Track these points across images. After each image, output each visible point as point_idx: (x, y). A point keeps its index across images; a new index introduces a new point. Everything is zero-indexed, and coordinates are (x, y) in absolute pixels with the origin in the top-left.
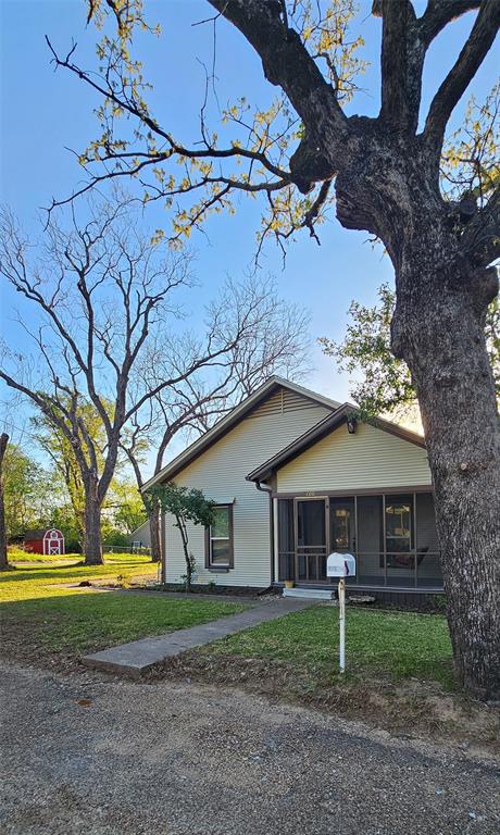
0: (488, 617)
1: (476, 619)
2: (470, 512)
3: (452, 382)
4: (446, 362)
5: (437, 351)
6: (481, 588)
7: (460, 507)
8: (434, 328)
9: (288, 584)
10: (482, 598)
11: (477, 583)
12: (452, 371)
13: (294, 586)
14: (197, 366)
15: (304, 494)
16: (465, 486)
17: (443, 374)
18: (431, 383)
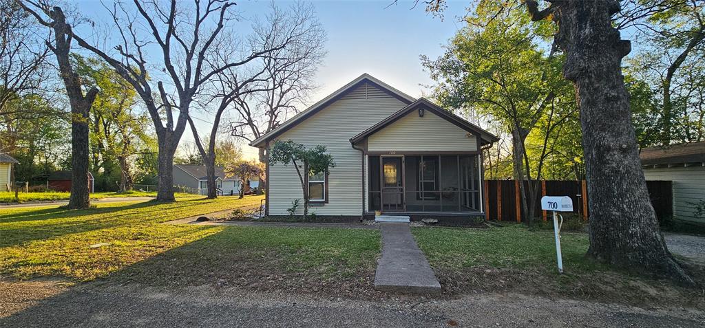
0: (643, 232)
1: (636, 233)
2: (628, 172)
3: (617, 99)
4: (613, 87)
5: (608, 80)
6: (637, 215)
7: (621, 169)
8: (608, 68)
9: (377, 213)
10: (639, 220)
11: (634, 212)
12: (617, 92)
13: (381, 214)
14: (255, 56)
15: (388, 153)
16: (623, 157)
17: (613, 94)
18: (603, 97)
